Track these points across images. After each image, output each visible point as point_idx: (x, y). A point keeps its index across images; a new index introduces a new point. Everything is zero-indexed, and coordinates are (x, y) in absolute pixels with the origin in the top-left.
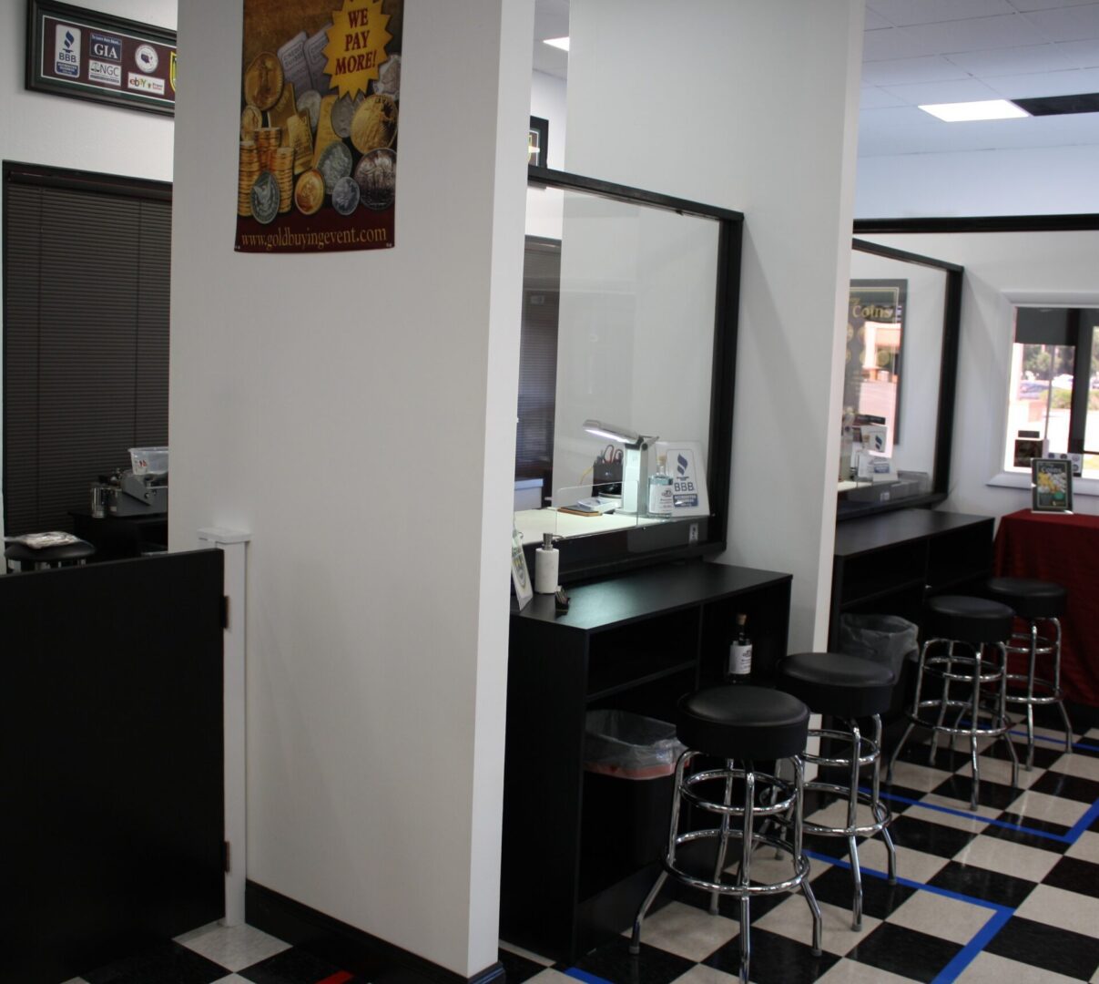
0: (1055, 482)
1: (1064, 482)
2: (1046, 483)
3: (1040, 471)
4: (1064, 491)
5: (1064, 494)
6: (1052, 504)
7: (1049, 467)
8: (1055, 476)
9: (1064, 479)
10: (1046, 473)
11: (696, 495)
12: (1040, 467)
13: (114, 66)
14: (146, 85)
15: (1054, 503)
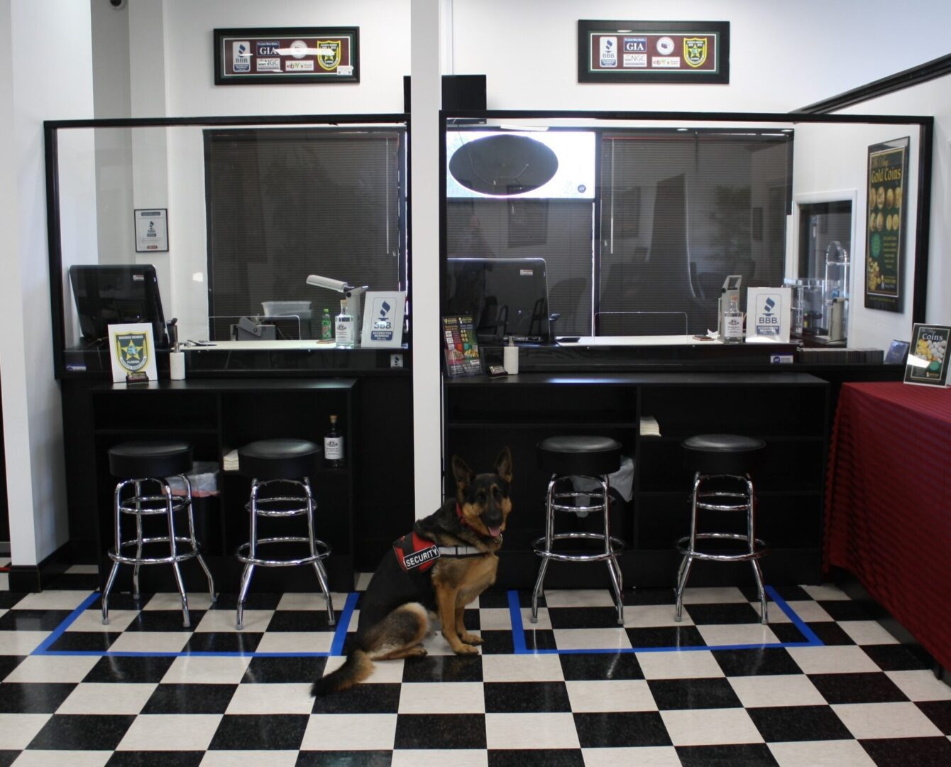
0: (934, 351)
1: (943, 351)
2: (924, 351)
3: (921, 338)
4: (940, 361)
5: (940, 365)
6: (925, 376)
7: (931, 334)
8: (935, 343)
9: (944, 347)
10: (926, 340)
11: (392, 332)
12: (922, 333)
13: (275, 59)
14: (300, 67)
15: (928, 374)
